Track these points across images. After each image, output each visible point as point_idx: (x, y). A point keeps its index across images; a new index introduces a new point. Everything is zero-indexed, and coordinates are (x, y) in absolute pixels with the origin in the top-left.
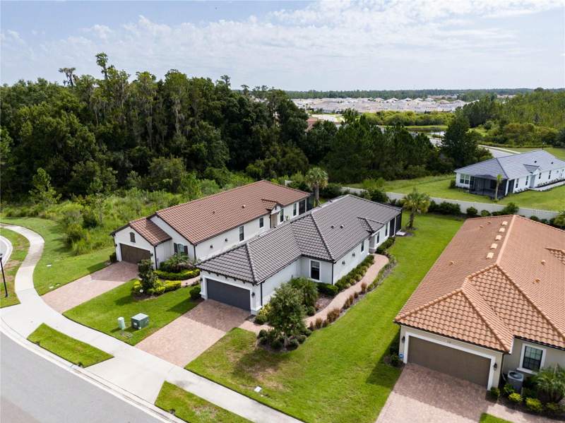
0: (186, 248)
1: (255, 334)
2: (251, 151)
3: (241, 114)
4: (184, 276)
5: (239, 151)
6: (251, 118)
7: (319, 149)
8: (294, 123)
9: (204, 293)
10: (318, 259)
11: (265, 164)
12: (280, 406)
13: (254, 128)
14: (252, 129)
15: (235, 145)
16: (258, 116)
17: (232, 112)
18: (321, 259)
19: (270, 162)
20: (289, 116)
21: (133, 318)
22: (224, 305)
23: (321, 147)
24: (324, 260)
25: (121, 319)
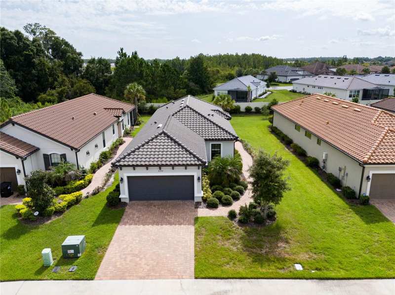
0: (63, 156)
1: (223, 217)
2: (37, 83)
3: (20, 46)
4: (76, 188)
5: (24, 83)
6: (32, 51)
7: (100, 81)
8: (72, 59)
9: (124, 195)
10: (219, 140)
11: (58, 93)
12: (343, 273)
13: (36, 61)
14: (34, 62)
15: (19, 78)
16: (37, 49)
17: (12, 44)
18: (222, 140)
19: (62, 91)
20: (67, 52)
21: (63, 244)
22: (156, 202)
23: (101, 79)
24: (225, 140)
25: (47, 251)
